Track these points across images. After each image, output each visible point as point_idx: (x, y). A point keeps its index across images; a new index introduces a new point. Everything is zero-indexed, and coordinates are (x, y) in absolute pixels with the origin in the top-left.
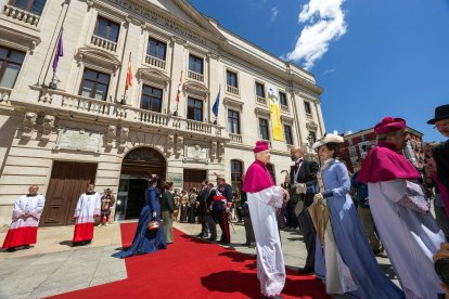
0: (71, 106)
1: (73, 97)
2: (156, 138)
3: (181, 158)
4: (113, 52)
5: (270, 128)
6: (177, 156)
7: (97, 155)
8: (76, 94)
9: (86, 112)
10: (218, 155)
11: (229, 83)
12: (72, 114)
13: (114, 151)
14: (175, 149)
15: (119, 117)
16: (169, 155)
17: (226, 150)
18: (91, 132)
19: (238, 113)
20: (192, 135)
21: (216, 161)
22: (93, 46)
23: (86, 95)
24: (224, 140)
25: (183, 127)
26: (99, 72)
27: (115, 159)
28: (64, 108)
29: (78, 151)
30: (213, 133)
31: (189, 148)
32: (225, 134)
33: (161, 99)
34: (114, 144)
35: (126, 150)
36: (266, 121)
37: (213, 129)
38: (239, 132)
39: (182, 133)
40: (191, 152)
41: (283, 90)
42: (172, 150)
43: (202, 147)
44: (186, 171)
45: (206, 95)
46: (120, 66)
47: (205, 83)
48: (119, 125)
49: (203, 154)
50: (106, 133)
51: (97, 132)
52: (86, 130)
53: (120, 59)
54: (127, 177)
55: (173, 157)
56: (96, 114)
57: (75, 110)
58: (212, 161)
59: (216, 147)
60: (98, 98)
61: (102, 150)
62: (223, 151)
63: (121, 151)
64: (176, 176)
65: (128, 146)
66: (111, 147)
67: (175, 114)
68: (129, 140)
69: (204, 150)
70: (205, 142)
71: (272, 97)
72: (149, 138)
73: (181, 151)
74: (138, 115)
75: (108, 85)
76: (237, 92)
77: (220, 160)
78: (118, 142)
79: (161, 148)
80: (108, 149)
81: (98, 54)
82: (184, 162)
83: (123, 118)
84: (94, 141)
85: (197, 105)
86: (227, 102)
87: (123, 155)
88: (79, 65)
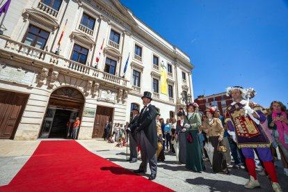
0: (13, 49)
1: (16, 43)
2: (79, 82)
3: (96, 98)
4: (54, 17)
5: (160, 86)
6: (93, 96)
7: (31, 88)
8: (20, 41)
9: (25, 55)
10: (123, 98)
11: (136, 53)
12: (12, 55)
13: (44, 87)
14: (93, 91)
15: (52, 63)
16: (87, 95)
17: (129, 96)
18: (27, 70)
19: (140, 73)
20: (106, 83)
21: (121, 102)
22: (38, 9)
23: (28, 44)
24: (128, 89)
25: (100, 77)
26: (41, 29)
27: (44, 93)
28: (6, 49)
29: (14, 84)
30: (121, 83)
31: (103, 92)
32: (129, 85)
33: (87, 56)
34: (45, 82)
35: (54, 88)
36: (158, 81)
37: (122, 81)
38: (139, 85)
39: (99, 81)
40: (104, 94)
41: (170, 63)
42: (90, 92)
43: (112, 92)
44: (99, 107)
45: (120, 58)
46: (58, 28)
47: (120, 50)
48: (51, 68)
49: (112, 97)
50: (39, 73)
51: (33, 72)
52: (23, 69)
53: (59, 23)
54: (54, 108)
55: (90, 97)
56: (33, 58)
57: (16, 53)
58: (118, 102)
59: (122, 93)
60: (38, 47)
61: (35, 85)
62: (126, 96)
63: (50, 87)
64: (91, 110)
65: (57, 85)
66: (42, 84)
67: (96, 67)
68: (58, 80)
69: (113, 94)
70: (115, 89)
71: (163, 66)
72: (74, 81)
73: (97, 93)
74: (68, 64)
75: (47, 40)
76: (140, 60)
77: (123, 102)
78: (49, 81)
79: (81, 89)
80: (40, 85)
81: (42, 16)
82: (97, 100)
83: (55, 64)
84: (30, 78)
85: (113, 64)
86: (133, 65)
87: (51, 91)
88: (25, 21)
